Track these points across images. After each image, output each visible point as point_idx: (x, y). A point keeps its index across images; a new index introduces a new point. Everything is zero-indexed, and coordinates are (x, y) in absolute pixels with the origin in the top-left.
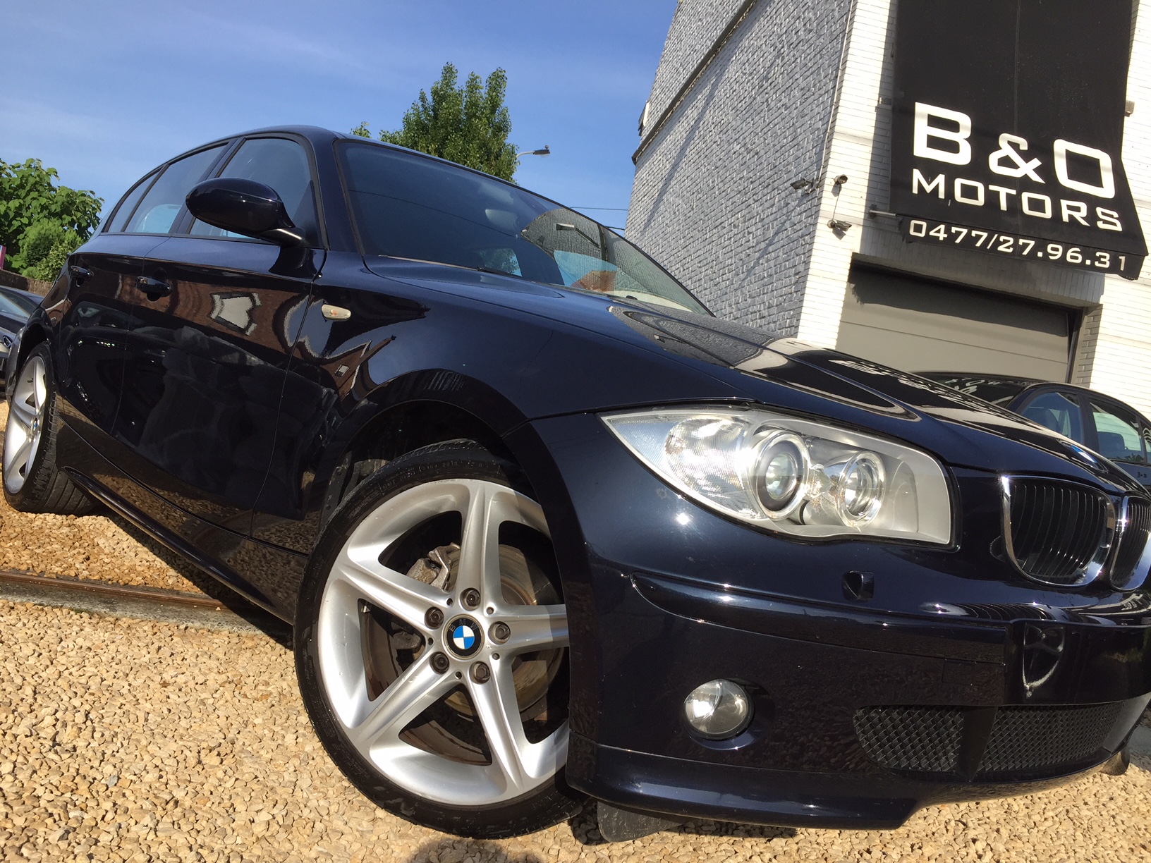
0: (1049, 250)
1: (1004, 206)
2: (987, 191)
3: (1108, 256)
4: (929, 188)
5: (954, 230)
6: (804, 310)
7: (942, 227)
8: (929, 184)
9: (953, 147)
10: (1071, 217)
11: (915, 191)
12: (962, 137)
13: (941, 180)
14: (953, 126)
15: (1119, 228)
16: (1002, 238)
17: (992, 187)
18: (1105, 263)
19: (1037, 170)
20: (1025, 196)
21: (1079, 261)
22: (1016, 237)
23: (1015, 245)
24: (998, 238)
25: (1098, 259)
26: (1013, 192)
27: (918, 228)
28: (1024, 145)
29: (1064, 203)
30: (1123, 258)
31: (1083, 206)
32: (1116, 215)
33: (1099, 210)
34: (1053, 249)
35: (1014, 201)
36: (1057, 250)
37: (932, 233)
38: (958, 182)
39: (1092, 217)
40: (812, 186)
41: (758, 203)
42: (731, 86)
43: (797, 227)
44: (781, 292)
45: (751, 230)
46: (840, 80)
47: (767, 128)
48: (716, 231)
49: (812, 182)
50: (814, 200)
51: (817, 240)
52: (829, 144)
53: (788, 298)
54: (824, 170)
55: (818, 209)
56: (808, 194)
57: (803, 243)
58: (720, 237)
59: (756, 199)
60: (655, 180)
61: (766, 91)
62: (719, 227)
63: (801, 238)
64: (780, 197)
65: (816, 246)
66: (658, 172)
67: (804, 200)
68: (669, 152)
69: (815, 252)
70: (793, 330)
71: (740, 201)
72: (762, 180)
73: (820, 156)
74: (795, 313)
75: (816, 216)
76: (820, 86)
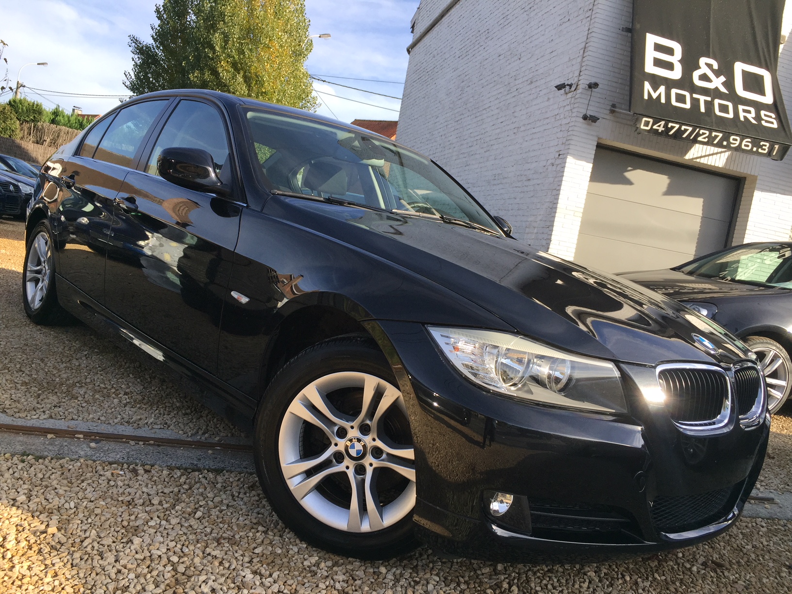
0: (731, 140)
1: (703, 110)
2: (692, 99)
3: (768, 144)
4: (655, 96)
5: (670, 125)
6: (564, 178)
7: (663, 123)
8: (655, 92)
9: (669, 66)
10: (745, 117)
11: (646, 97)
12: (676, 59)
13: (662, 89)
14: (670, 51)
15: (775, 125)
16: (701, 132)
17: (695, 96)
18: (765, 150)
19: (724, 84)
20: (717, 102)
21: (749, 148)
22: (711, 131)
23: (709, 137)
24: (699, 131)
25: (761, 147)
26: (709, 99)
27: (647, 123)
28: (716, 66)
29: (741, 108)
30: (777, 147)
31: (752, 110)
32: (773, 116)
33: (763, 113)
34: (734, 140)
35: (709, 105)
36: (736, 140)
37: (655, 127)
38: (674, 91)
39: (758, 118)
40: (570, 88)
41: (522, 95)
42: (495, 5)
43: (558, 117)
44: (544, 163)
45: (516, 114)
46: (593, 13)
47: (528, 41)
48: (485, 111)
49: (570, 86)
50: (573, 99)
51: (575, 128)
52: (584, 59)
53: (550, 168)
54: (580, 78)
55: (576, 105)
56: (567, 94)
57: (563, 129)
58: (488, 117)
59: (521, 92)
60: (427, 68)
61: (528, 13)
62: (488, 110)
63: (561, 125)
64: (542, 93)
65: (574, 133)
66: (430, 62)
67: (564, 97)
68: (440, 48)
69: (574, 138)
70: (555, 192)
71: (506, 93)
72: (525, 79)
73: (577, 67)
74: (556, 180)
75: (573, 111)
76: (576, 14)
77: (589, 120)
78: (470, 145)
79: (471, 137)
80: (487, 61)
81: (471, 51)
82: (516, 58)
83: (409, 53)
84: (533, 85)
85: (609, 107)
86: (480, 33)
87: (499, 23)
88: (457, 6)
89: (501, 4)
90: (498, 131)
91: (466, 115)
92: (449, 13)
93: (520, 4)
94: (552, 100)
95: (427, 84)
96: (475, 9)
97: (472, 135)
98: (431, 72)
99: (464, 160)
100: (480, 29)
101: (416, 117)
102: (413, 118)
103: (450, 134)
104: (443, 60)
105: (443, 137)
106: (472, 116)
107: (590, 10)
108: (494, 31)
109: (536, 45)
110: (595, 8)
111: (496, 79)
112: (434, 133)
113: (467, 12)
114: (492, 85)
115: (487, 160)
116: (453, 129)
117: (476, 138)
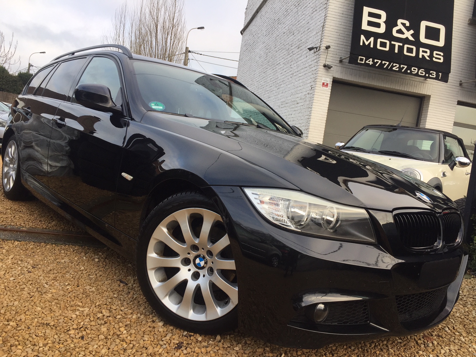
3: (435, 72)
6: (314, 101)
8: (367, 41)
21: (423, 75)
40: (317, 50)
41: (295, 55)
42: (282, 4)
43: (311, 66)
44: (305, 93)
45: (292, 66)
46: (327, 5)
47: (298, 24)
48: (277, 66)
49: (317, 48)
50: (318, 56)
51: (319, 72)
52: (323, 32)
53: (308, 96)
54: (321, 43)
55: (319, 59)
56: (315, 53)
57: (313, 73)
58: (279, 69)
59: (294, 54)
60: (250, 43)
61: (297, 7)
62: (278, 65)
63: (312, 71)
64: (303, 53)
65: (319, 75)
66: (252, 39)
67: (313, 55)
68: (256, 31)
69: (318, 77)
70: (310, 109)
71: (287, 54)
72: (296, 45)
73: (320, 37)
74: (310, 102)
75: (318, 62)
76: (319, 7)
77: (327, 67)
78: (271, 85)
79: (271, 81)
80: (278, 37)
81: (270, 32)
82: (292, 34)
83: (242, 34)
84: (300, 49)
85: (339, 59)
86: (275, 20)
87: (284, 14)
88: (265, 6)
89: (285, 4)
90: (283, 77)
91: (269, 69)
92: (261, 11)
93: (293, 3)
94: (308, 56)
95: (251, 52)
96: (273, 7)
97: (271, 80)
98: (252, 45)
99: (268, 94)
100: (275, 19)
101: (245, 72)
102: (244, 73)
103: (261, 80)
104: (258, 38)
105: (258, 82)
106: (272, 69)
107: (326, 4)
108: (282, 19)
109: (301, 26)
110: (328, 2)
111: (282, 47)
112: (254, 80)
113: (269, 9)
114: (280, 50)
115: (279, 94)
116: (262, 77)
117: (274, 81)
